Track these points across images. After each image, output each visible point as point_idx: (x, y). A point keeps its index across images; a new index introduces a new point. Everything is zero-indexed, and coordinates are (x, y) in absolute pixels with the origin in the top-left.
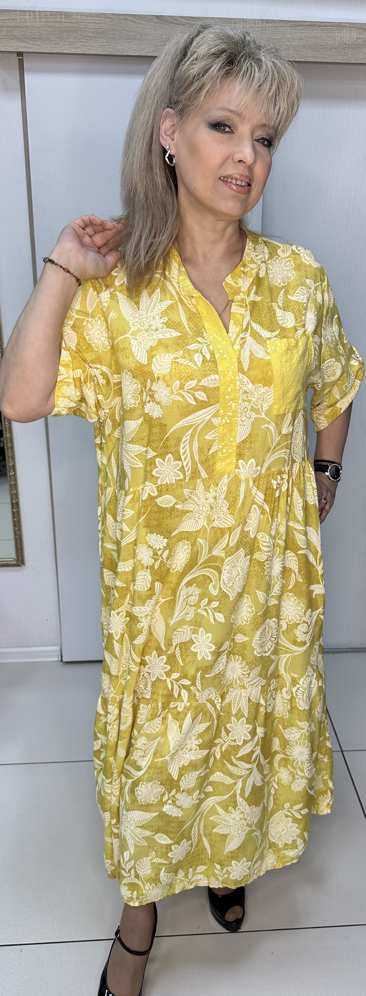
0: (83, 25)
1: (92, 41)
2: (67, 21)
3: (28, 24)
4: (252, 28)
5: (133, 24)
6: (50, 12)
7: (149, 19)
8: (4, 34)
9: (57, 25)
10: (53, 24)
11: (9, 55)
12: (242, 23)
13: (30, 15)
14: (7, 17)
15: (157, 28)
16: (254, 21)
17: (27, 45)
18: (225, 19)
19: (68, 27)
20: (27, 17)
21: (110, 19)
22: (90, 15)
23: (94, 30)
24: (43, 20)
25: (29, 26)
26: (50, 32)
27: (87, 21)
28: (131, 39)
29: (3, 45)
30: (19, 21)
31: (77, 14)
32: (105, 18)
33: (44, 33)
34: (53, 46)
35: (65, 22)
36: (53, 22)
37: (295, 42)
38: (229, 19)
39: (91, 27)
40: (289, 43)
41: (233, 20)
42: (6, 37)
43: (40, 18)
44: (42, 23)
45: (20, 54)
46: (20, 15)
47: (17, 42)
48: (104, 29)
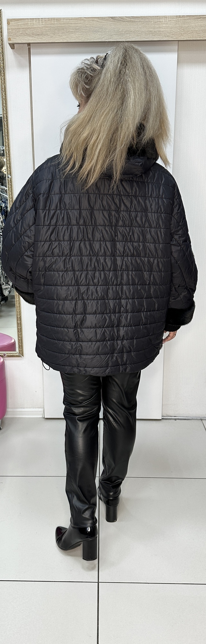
0: (67, 25)
1: (73, 35)
2: (58, 23)
3: (35, 26)
4: (170, 21)
5: (97, 22)
6: (48, 18)
7: (107, 19)
9: (52, 26)
10: (50, 25)
11: (22, 45)
12: (164, 18)
13: (36, 21)
14: (23, 23)
15: (112, 25)
16: (172, 17)
17: (33, 38)
18: (154, 16)
19: (58, 27)
20: (34, 22)
21: (84, 21)
22: (72, 19)
23: (74, 28)
24: (44, 23)
25: (35, 28)
26: (47, 30)
28: (96, 32)
29: (20, 39)
30: (29, 24)
31: (64, 19)
32: (81, 20)
33: (44, 31)
34: (49, 38)
37: (197, 28)
38: (156, 16)
39: (72, 26)
40: (193, 29)
41: (158, 17)
42: (22, 34)
43: (42, 22)
44: (43, 25)
45: (29, 44)
46: (31, 21)
47: (28, 37)
48: (80, 27)
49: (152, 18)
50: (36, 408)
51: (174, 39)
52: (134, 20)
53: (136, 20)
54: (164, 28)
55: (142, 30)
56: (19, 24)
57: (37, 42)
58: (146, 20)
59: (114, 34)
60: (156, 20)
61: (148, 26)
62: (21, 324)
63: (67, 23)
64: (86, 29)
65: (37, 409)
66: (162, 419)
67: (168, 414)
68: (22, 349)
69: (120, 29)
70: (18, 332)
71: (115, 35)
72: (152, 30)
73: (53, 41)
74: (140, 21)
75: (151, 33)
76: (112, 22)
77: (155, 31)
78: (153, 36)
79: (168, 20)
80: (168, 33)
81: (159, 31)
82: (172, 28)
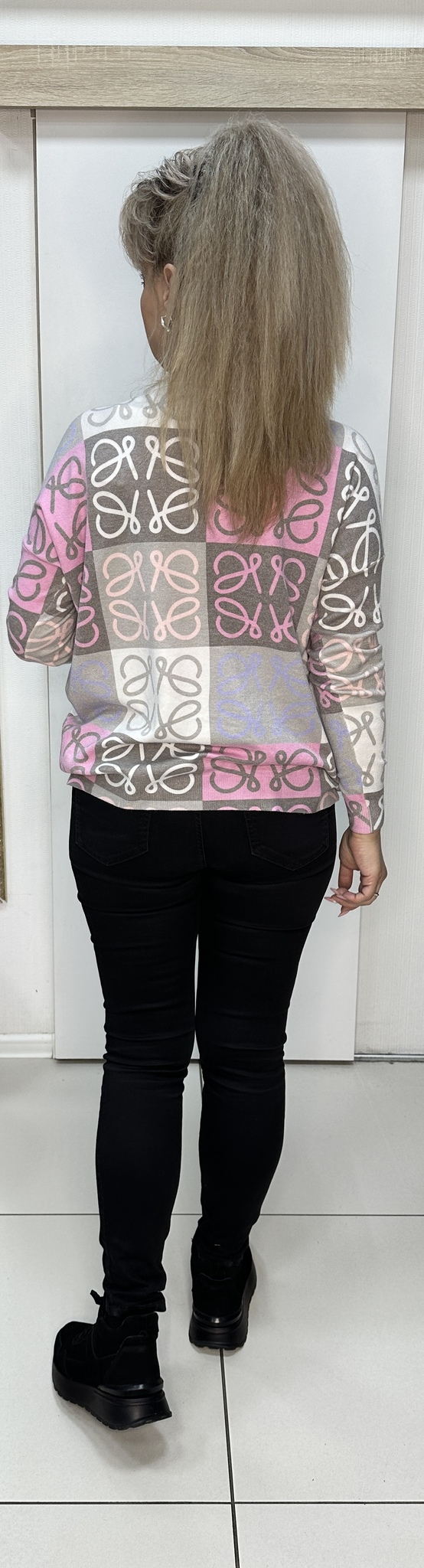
0: (135, 64)
1: (147, 89)
2: (112, 59)
3: (53, 66)
4: (393, 61)
5: (213, 60)
6: (86, 46)
7: (235, 53)
8: (17, 81)
9: (97, 65)
10: (90, 65)
11: (20, 112)
12: (376, 54)
13: (57, 53)
14: (22, 57)
15: (247, 66)
16: (396, 51)
17: (50, 95)
18: (351, 49)
19: (112, 68)
20: (51, 55)
21: (176, 55)
22: (146, 49)
23: (150, 72)
24: (76, 59)
25: (54, 69)
26: (84, 76)
27: (141, 59)
28: (206, 84)
29: (16, 96)
30: (39, 61)
31: (126, 48)
32: (170, 53)
33: (77, 77)
34: (88, 97)
35: (108, 61)
36: (90, 61)
38: (357, 49)
39: (147, 67)
41: (363, 51)
42: (20, 86)
43: (71, 56)
44: (72, 64)
45: (33, 110)
46: (42, 53)
47: (34, 93)
48: (166, 69)
49: (348, 52)
50: (36, 1033)
51: (403, 105)
52: (301, 56)
53: (307, 57)
54: (378, 78)
55: (322, 82)
56: (13, 58)
57: (56, 105)
58: (334, 57)
60: (356, 59)
61: (337, 72)
63: (135, 61)
64: (182, 74)
65: (36, 1037)
66: (356, 1060)
67: (374, 1048)
68: (4, 881)
69: (266, 78)
71: (254, 93)
72: (343, 81)
73: (98, 105)
74: (317, 59)
75: (344, 88)
76: (248, 62)
77: (354, 86)
78: (350, 96)
79: (387, 57)
80: (388, 91)
81: (364, 86)
82: (395, 79)
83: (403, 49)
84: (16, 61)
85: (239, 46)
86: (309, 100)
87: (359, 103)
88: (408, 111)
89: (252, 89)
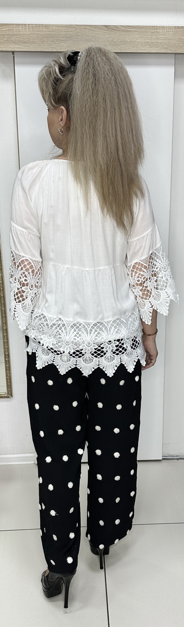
0: (57, 33)
1: (63, 43)
2: (47, 30)
3: (21, 33)
4: (168, 32)
5: (91, 31)
6: (36, 24)
7: (101, 28)
8: (5, 39)
9: (40, 33)
11: (7, 53)
12: (161, 29)
13: (23, 27)
14: (7, 29)
15: (106, 34)
16: (170, 28)
17: (20, 46)
18: (151, 26)
19: (47, 34)
20: (20, 28)
21: (75, 29)
22: (62, 26)
23: (64, 36)
24: (31, 30)
26: (35, 38)
28: (88, 41)
29: (5, 46)
30: (15, 31)
31: (53, 25)
32: (72, 28)
33: (32, 38)
34: (37, 47)
35: (45, 31)
36: (37, 31)
38: (153, 26)
39: (63, 34)
41: (155, 27)
42: (7, 41)
43: (29, 29)
44: (30, 32)
45: (13, 52)
46: (16, 27)
47: (14, 45)
48: (71, 35)
49: (150, 28)
50: (27, 453)
51: (173, 51)
52: (129, 29)
53: (130, 30)
54: (162, 39)
55: (139, 41)
56: (3, 29)
57: (23, 50)
58: (143, 30)
59: (110, 45)
60: (153, 31)
61: (145, 37)
62: (9, 362)
63: (57, 31)
64: (78, 37)
65: (29, 455)
66: (163, 459)
67: (170, 454)
68: (11, 389)
69: (115, 39)
70: (6, 370)
72: (149, 41)
74: (136, 31)
75: (148, 44)
76: (106, 32)
77: (152, 43)
78: (150, 47)
79: (166, 30)
80: (167, 45)
81: (156, 43)
82: (170, 39)
83: (172, 27)
84: (5, 31)
85: (102, 25)
86: (133, 49)
87: (154, 50)
88: (175, 54)
89: (108, 44)
